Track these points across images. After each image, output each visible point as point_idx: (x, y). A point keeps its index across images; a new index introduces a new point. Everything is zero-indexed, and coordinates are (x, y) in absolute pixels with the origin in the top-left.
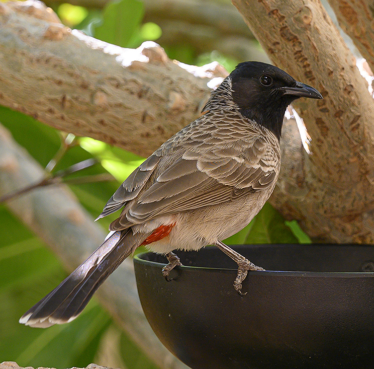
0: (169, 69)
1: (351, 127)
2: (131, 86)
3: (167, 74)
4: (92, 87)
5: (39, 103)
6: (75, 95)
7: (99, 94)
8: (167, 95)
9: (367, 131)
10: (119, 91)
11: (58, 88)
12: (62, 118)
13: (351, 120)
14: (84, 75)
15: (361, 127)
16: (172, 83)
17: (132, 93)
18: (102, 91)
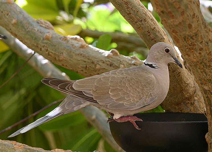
0: (120, 57)
1: (178, 76)
2: (108, 63)
3: (119, 59)
4: (95, 63)
5: (78, 68)
6: (90, 66)
7: (98, 65)
8: (119, 65)
9: (182, 77)
10: (104, 64)
11: (84, 63)
12: (86, 73)
13: (178, 73)
14: (93, 59)
15: (181, 76)
16: (121, 61)
17: (108, 65)
18: (99, 64)
